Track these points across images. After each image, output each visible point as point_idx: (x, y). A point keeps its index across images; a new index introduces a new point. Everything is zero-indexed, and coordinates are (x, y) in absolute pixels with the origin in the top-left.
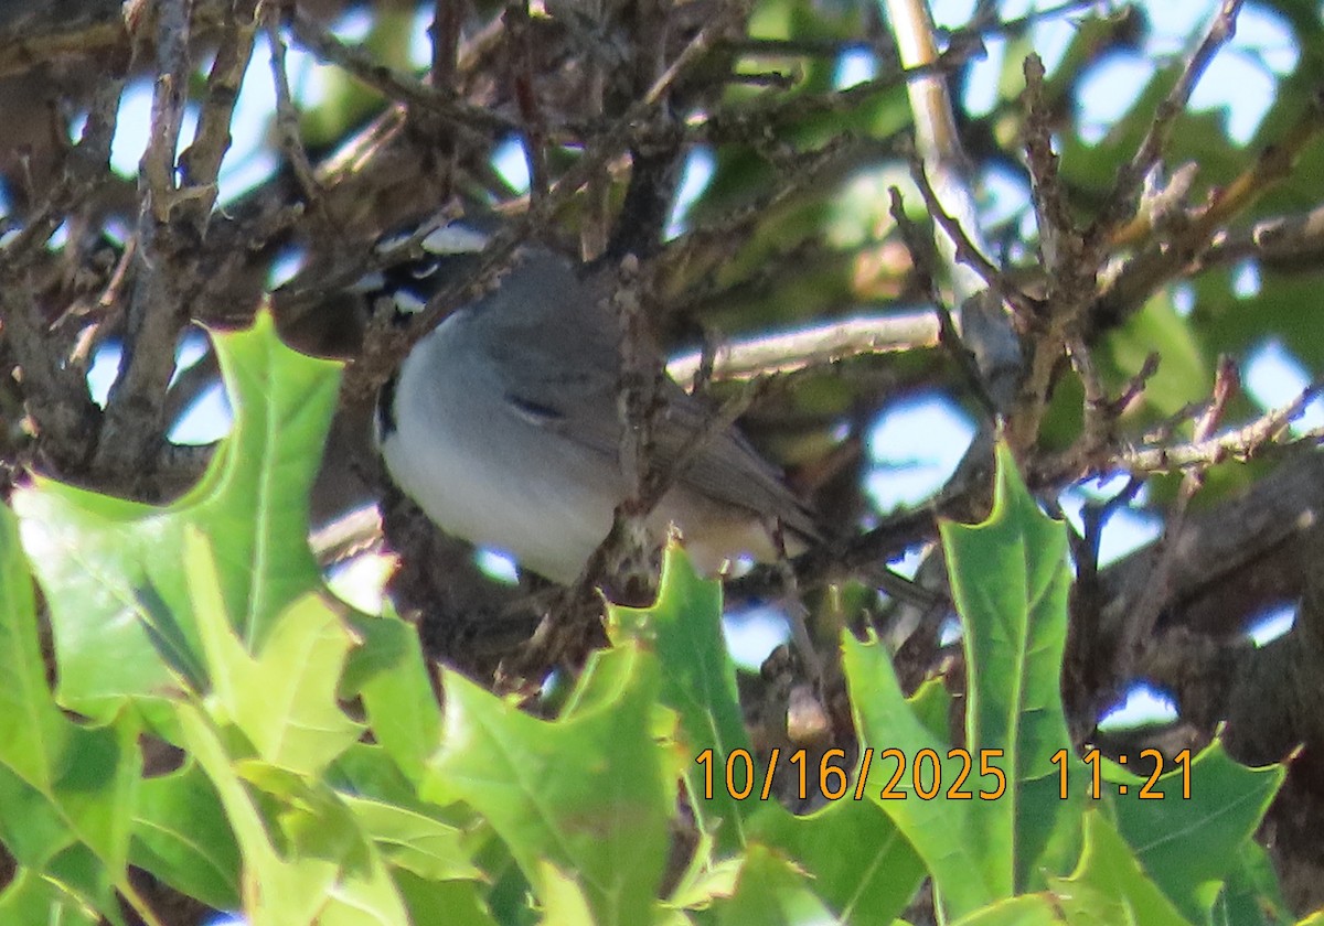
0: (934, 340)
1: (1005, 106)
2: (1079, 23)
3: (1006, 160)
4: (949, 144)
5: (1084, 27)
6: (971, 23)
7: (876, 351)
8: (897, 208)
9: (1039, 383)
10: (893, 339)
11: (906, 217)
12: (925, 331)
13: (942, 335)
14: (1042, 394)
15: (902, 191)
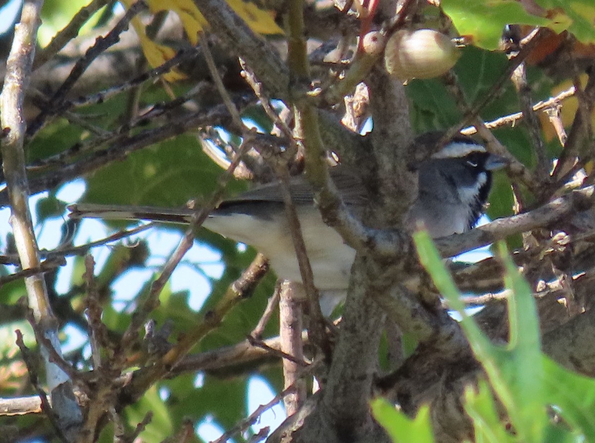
0: (39, 409)
1: (76, 290)
2: (112, 247)
3: (76, 319)
4: (46, 310)
5: (116, 250)
6: (59, 247)
7: (8, 414)
8: (20, 341)
9: (91, 426)
10: (17, 408)
11: (24, 346)
12: (33, 405)
13: (42, 406)
14: (92, 430)
15: (22, 332)
